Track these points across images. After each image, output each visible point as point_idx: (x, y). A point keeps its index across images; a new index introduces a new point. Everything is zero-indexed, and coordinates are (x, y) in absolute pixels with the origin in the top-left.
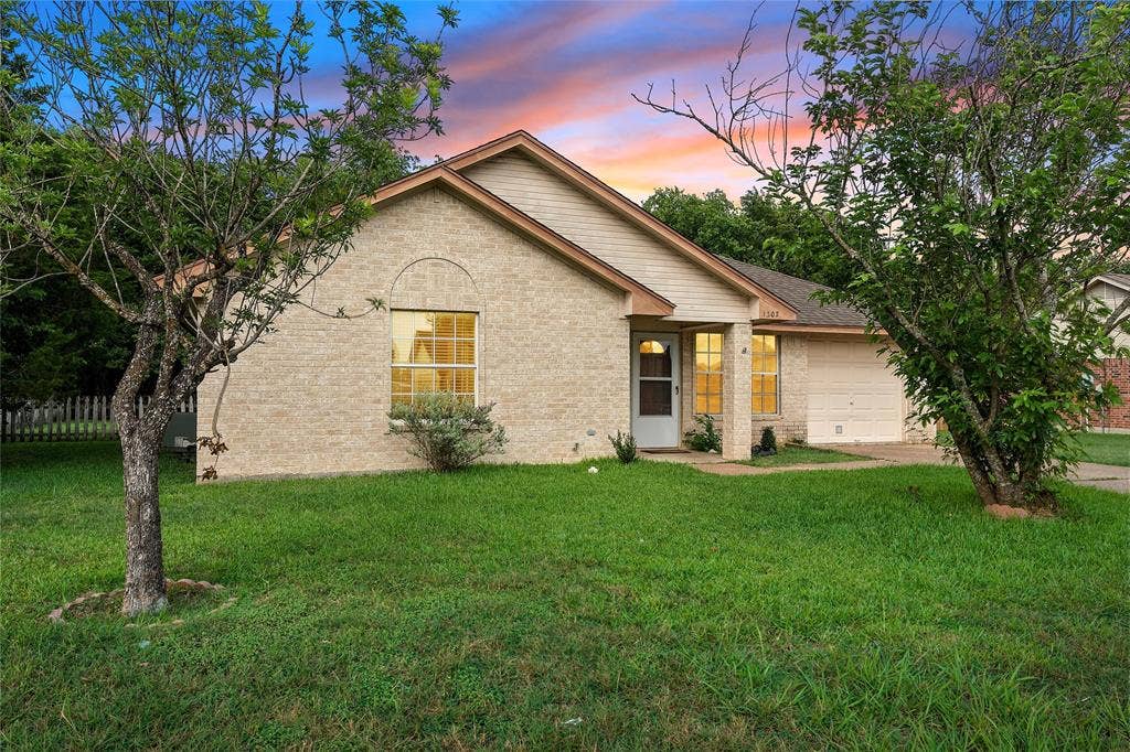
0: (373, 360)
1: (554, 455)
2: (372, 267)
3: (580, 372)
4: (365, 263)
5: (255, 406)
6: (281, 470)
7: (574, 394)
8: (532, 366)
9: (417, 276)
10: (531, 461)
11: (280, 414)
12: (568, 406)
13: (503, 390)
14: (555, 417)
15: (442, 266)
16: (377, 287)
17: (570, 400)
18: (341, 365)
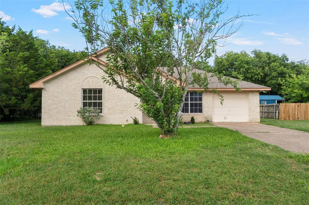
0: (78, 100)
1: (122, 122)
2: (78, 79)
3: (128, 102)
4: (76, 79)
5: (53, 110)
6: (58, 124)
7: (127, 108)
8: (116, 101)
9: (88, 81)
10: (115, 124)
11: (58, 112)
12: (125, 110)
13: (108, 107)
14: (122, 113)
15: (94, 78)
16: (79, 84)
17: (125, 109)
18: (71, 101)
